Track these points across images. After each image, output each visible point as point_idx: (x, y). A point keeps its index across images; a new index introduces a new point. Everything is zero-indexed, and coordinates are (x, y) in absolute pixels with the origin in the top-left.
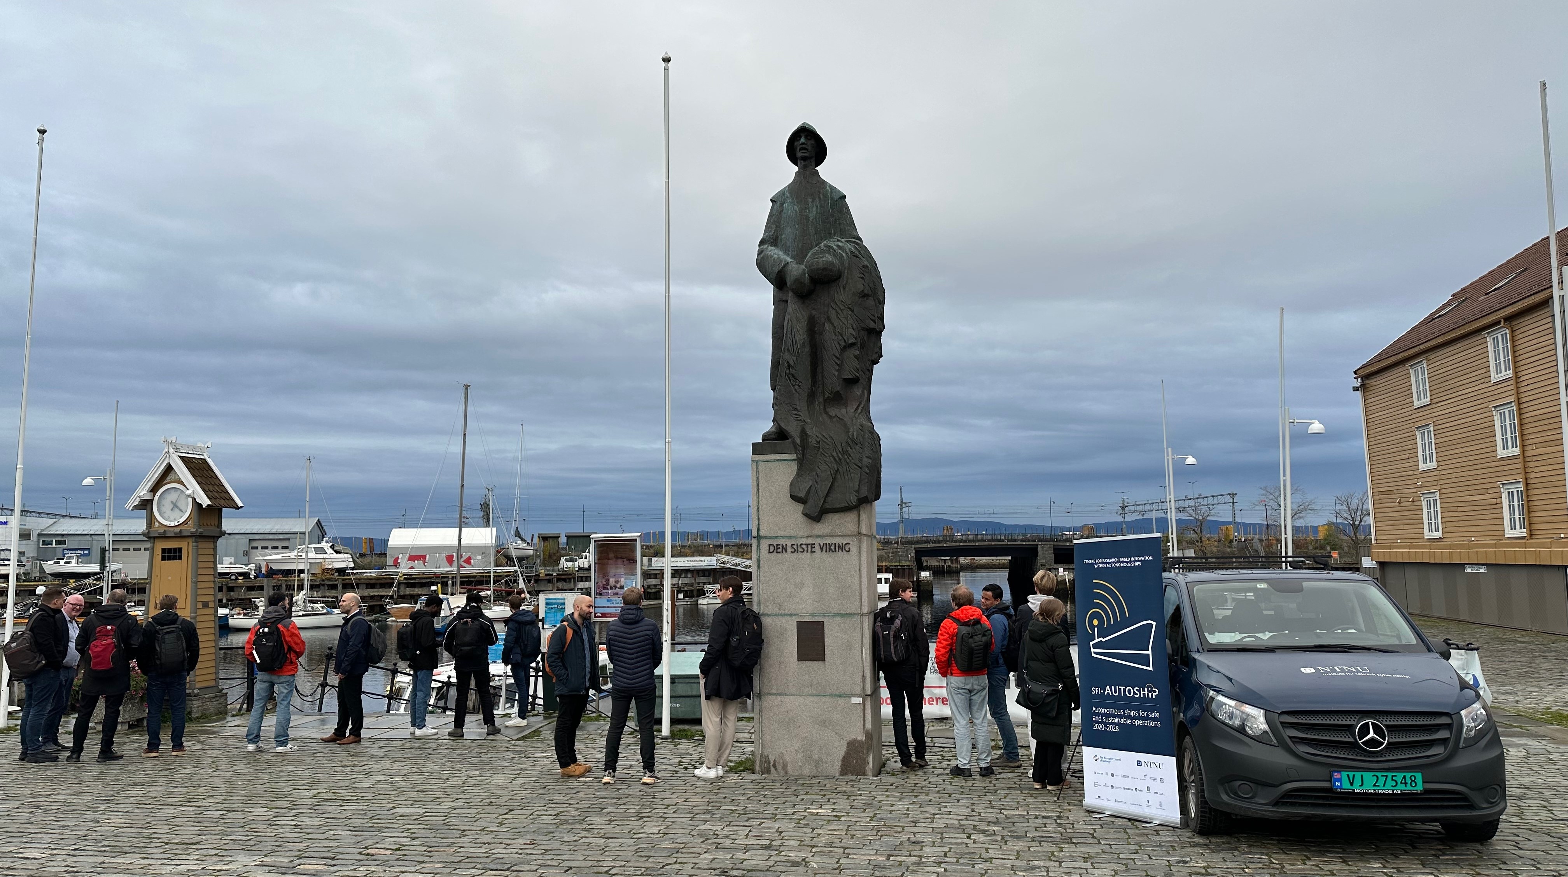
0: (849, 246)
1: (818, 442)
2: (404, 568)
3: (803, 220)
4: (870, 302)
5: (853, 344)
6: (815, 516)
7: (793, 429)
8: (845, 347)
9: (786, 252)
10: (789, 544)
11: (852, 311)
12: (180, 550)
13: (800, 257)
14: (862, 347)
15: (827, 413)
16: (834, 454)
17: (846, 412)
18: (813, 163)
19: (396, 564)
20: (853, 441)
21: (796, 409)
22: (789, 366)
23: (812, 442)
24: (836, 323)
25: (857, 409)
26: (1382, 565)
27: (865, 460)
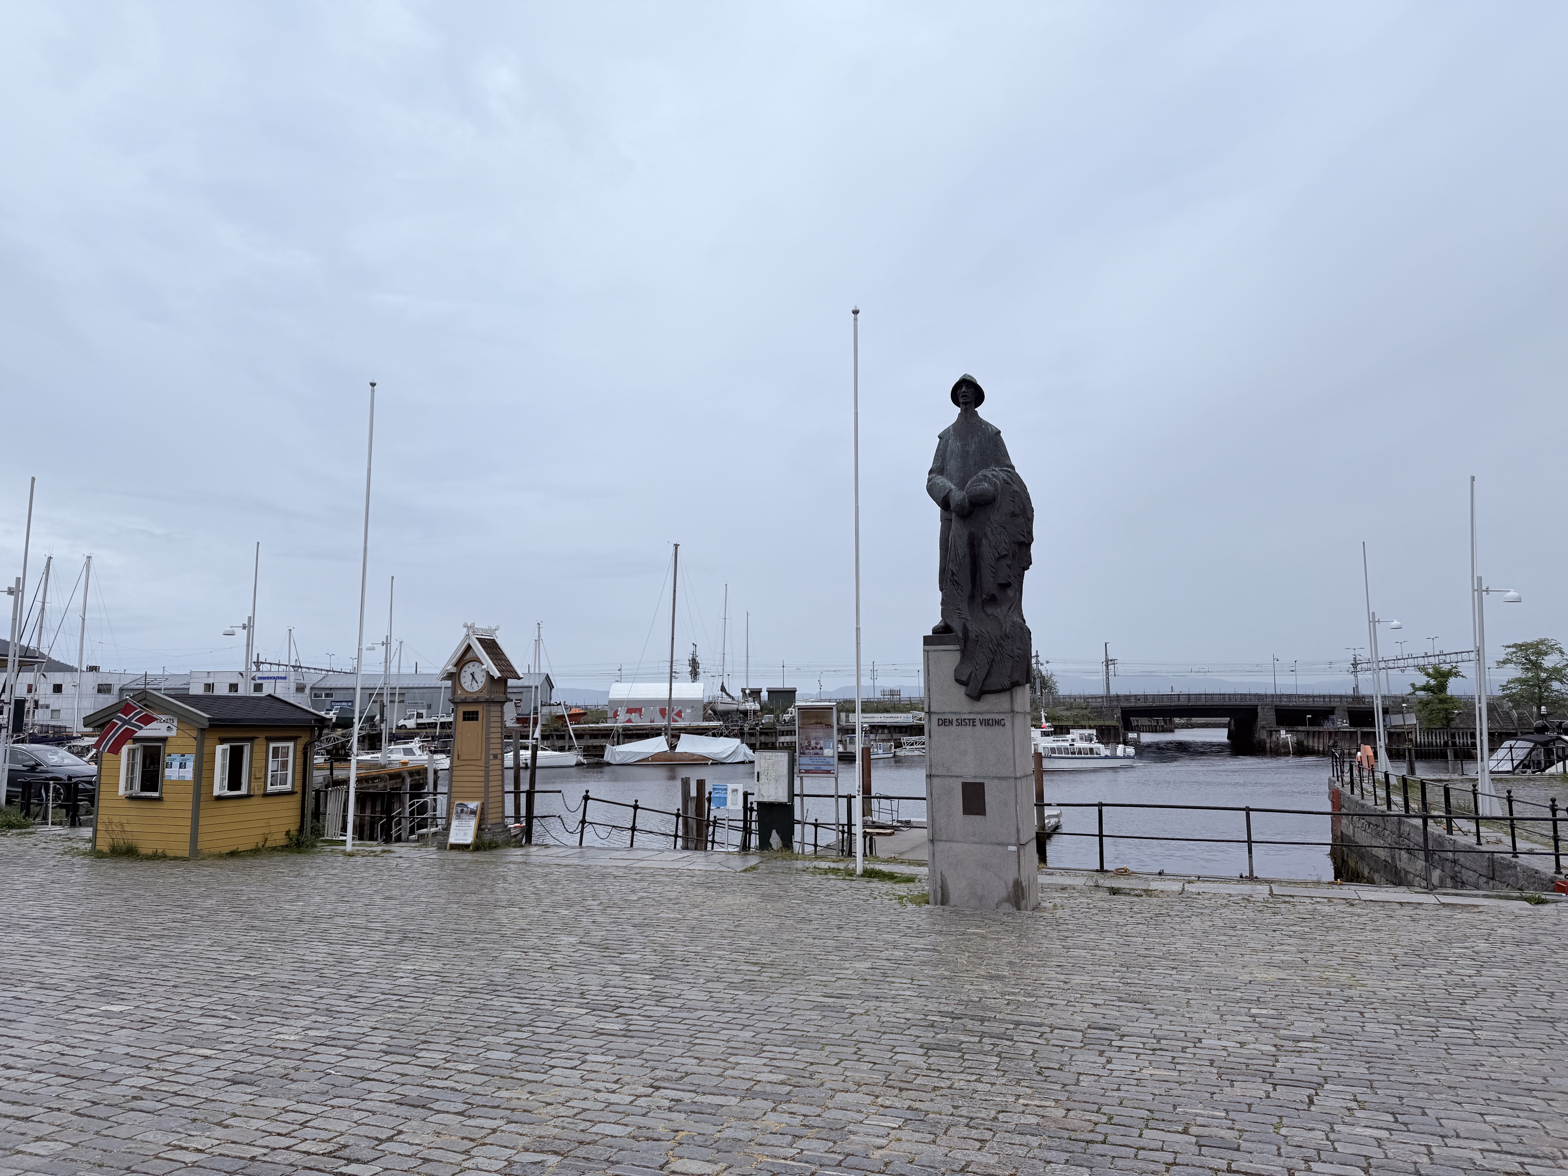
0: (1002, 475)
1: (977, 636)
3: (964, 454)
4: (1021, 520)
5: (1005, 556)
6: (976, 696)
7: (956, 625)
8: (999, 558)
9: (951, 480)
10: (954, 718)
11: (1005, 528)
12: (477, 713)
13: (961, 485)
14: (1014, 556)
15: (984, 611)
16: (991, 646)
17: (999, 612)
18: (973, 404)
20: (1006, 635)
21: (959, 609)
22: (953, 573)
23: (972, 635)
24: (991, 538)
25: (1010, 608)
27: (1016, 651)
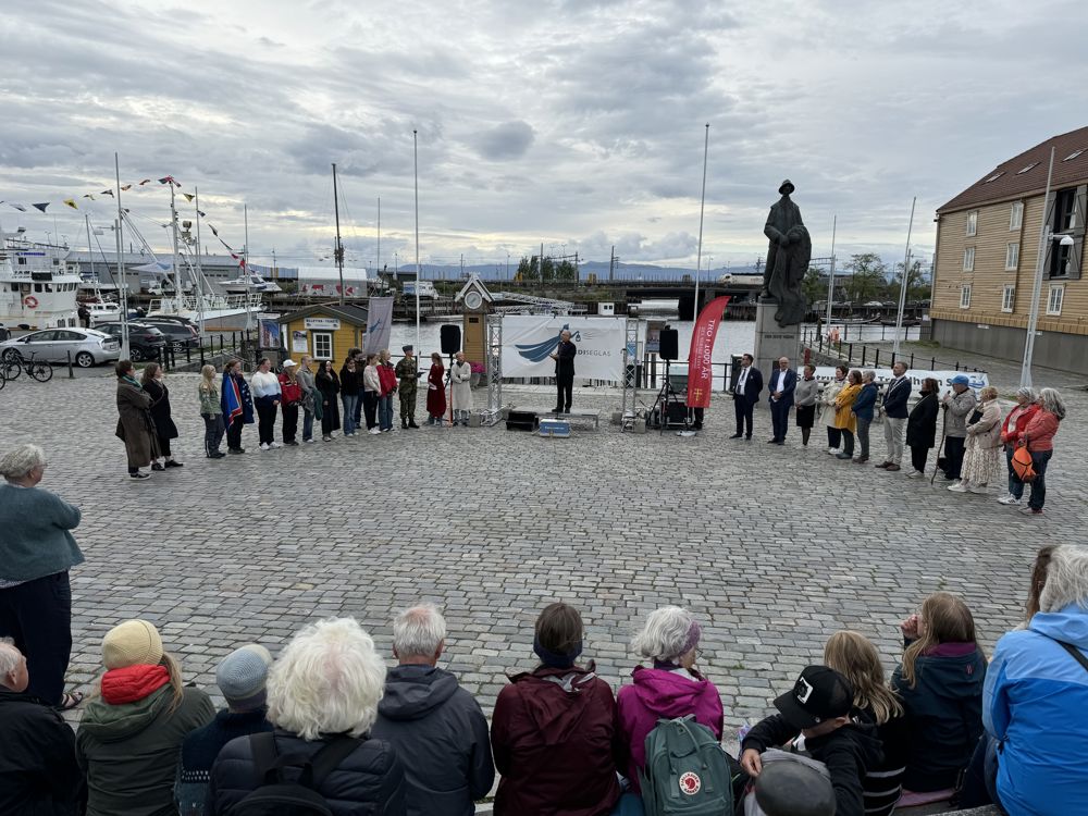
1: (788, 300)
2: (310, 292)
6: (783, 326)
10: (772, 335)
12: (477, 319)
19: (305, 290)
26: (934, 320)
